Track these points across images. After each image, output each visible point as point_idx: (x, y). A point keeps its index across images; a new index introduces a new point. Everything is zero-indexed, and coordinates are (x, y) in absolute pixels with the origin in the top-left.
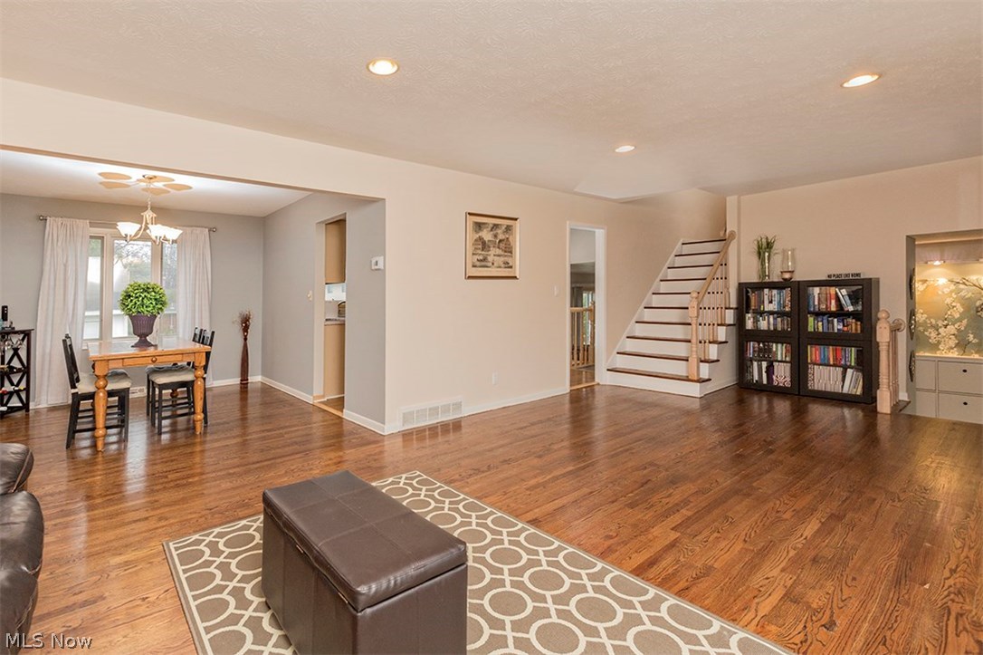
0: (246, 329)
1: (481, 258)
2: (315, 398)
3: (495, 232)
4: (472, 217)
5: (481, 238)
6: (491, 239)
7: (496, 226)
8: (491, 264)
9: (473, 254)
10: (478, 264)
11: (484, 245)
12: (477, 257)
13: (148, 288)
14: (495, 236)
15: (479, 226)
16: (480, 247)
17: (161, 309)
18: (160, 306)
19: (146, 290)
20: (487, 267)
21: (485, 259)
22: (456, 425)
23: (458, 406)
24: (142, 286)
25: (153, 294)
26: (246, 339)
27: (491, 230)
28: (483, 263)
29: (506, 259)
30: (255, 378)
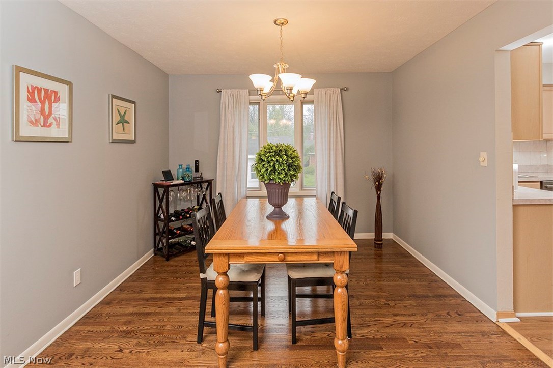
0: (378, 188)
2: (500, 315)
13: (281, 151)
17: (294, 175)
18: (292, 173)
19: (278, 153)
24: (274, 148)
25: (285, 157)
26: (379, 198)
30: (387, 235)
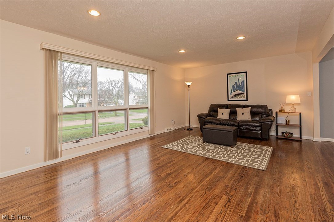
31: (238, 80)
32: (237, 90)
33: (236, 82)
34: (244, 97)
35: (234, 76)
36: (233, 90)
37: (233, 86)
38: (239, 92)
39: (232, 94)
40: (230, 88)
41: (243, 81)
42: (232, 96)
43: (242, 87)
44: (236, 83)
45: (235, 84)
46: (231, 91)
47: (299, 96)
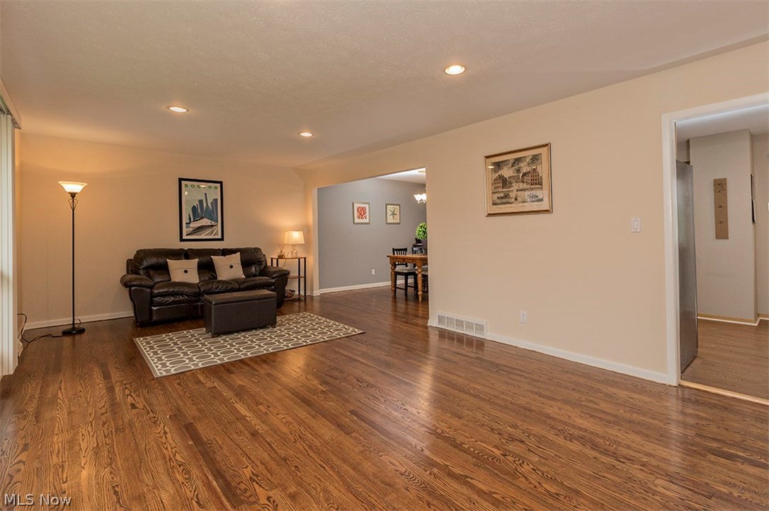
1: (502, 195)
3: (516, 167)
4: (489, 159)
5: (501, 177)
6: (512, 174)
7: (518, 160)
8: (513, 200)
9: (493, 193)
10: (499, 201)
11: (505, 182)
12: (496, 195)
14: (518, 171)
15: (498, 165)
16: (501, 185)
20: (509, 203)
21: (506, 196)
22: (480, 344)
23: (480, 328)
27: (513, 166)
28: (504, 200)
29: (534, 192)
31: (204, 195)
32: (202, 218)
33: (199, 201)
34: (217, 234)
35: (196, 187)
36: (194, 218)
37: (194, 209)
38: (205, 222)
39: (191, 225)
40: (187, 212)
41: (216, 200)
42: (191, 229)
43: (213, 212)
44: (201, 201)
45: (198, 203)
46: (190, 219)
47: (302, 232)
